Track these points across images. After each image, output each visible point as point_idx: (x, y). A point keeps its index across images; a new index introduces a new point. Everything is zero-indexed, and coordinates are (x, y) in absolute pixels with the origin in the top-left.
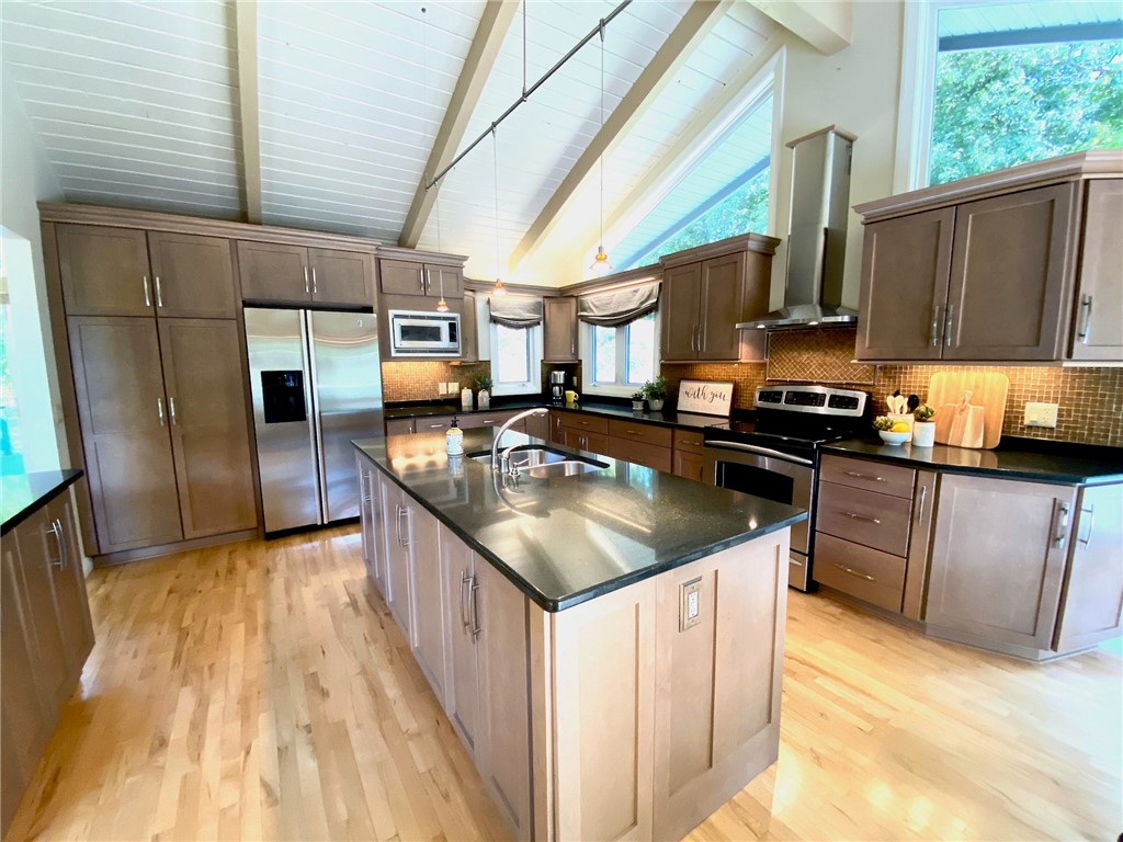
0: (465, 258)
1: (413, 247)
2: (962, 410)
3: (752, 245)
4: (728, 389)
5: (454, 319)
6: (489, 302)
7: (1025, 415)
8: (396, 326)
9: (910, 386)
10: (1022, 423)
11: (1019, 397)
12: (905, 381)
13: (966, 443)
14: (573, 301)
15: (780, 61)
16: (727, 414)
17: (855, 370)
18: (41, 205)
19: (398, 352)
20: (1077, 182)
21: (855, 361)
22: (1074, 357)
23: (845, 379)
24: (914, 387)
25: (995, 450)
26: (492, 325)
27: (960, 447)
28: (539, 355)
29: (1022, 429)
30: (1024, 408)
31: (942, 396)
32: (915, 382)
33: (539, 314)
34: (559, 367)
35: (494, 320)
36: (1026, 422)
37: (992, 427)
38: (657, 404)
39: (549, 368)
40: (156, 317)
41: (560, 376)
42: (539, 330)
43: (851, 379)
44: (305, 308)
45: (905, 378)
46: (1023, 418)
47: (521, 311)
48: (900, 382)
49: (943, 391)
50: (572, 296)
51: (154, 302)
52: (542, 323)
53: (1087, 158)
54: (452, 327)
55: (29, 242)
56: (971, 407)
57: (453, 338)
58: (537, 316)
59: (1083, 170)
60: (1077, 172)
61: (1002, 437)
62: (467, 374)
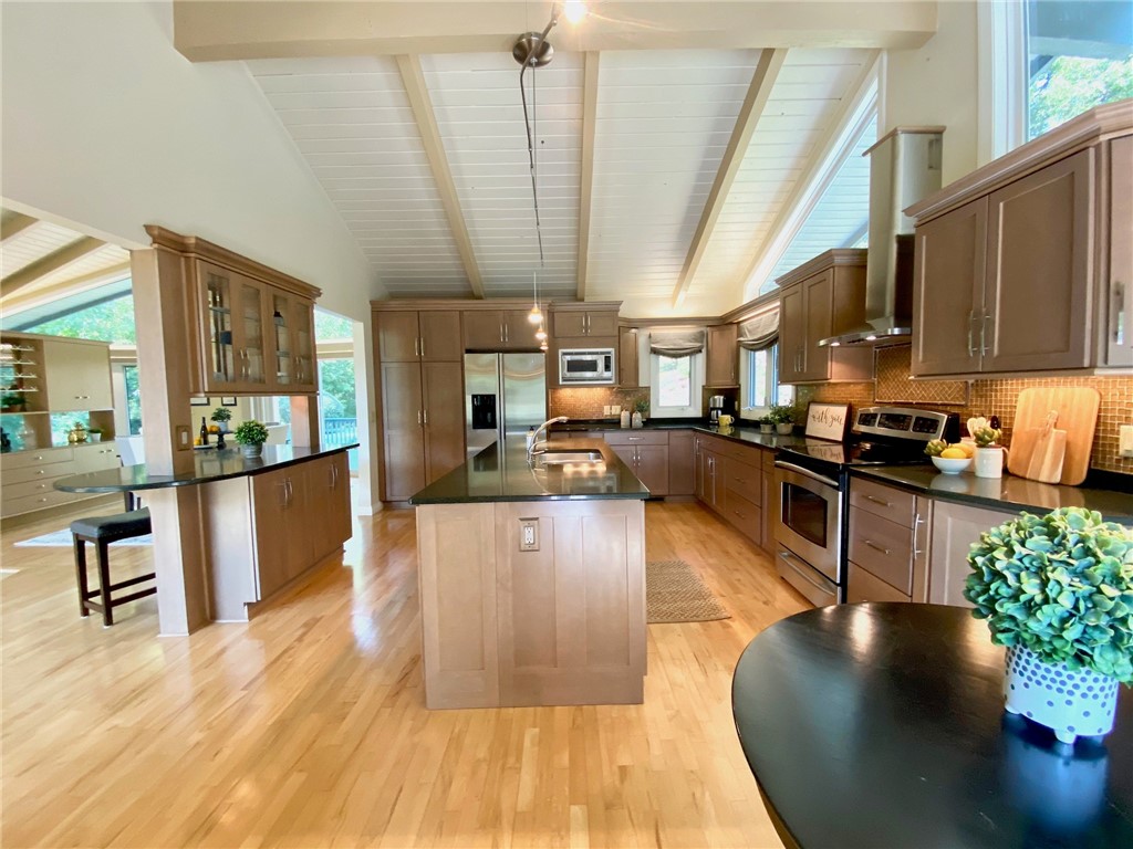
0: (620, 303)
1: (583, 300)
2: (1044, 435)
3: (838, 260)
4: (842, 411)
5: (609, 353)
6: (650, 336)
7: (1121, 443)
8: (563, 360)
9: (1001, 407)
10: (1117, 452)
11: (1113, 418)
12: (996, 401)
13: (1043, 478)
14: (735, 327)
15: (881, 62)
16: (840, 439)
17: (950, 388)
18: (372, 303)
19: (564, 380)
20: (1098, 147)
21: (912, 377)
22: (1110, 363)
23: (941, 399)
24: (1006, 407)
25: (1081, 487)
26: (653, 356)
27: (1038, 482)
28: (701, 380)
29: (1118, 461)
30: (1118, 433)
31: (1029, 421)
32: (1006, 401)
33: (702, 342)
34: (719, 392)
35: (655, 351)
36: (1121, 452)
37: (1077, 457)
38: (784, 428)
39: (709, 392)
40: (421, 362)
41: (719, 400)
42: (701, 358)
43: (946, 399)
44: (499, 351)
45: (996, 396)
46: (1118, 446)
47: (681, 341)
48: (991, 401)
49: (1030, 412)
50: (732, 323)
51: (420, 353)
52: (704, 350)
53: (1098, 116)
54: (607, 359)
55: (362, 324)
56: (1054, 430)
57: (607, 368)
58: (699, 344)
59: (1103, 129)
60: (1095, 134)
61: (1090, 471)
62: (628, 399)
